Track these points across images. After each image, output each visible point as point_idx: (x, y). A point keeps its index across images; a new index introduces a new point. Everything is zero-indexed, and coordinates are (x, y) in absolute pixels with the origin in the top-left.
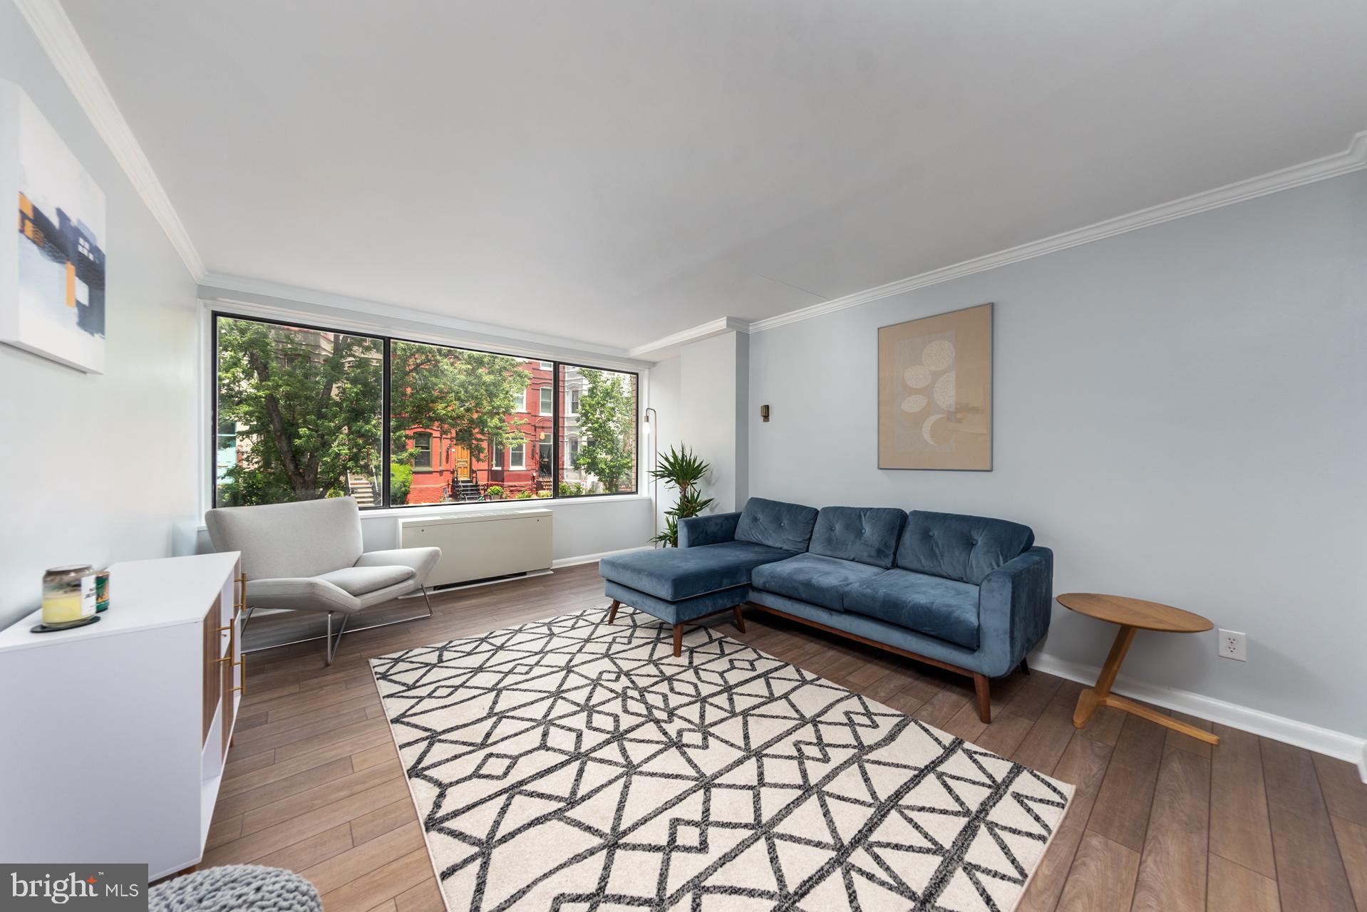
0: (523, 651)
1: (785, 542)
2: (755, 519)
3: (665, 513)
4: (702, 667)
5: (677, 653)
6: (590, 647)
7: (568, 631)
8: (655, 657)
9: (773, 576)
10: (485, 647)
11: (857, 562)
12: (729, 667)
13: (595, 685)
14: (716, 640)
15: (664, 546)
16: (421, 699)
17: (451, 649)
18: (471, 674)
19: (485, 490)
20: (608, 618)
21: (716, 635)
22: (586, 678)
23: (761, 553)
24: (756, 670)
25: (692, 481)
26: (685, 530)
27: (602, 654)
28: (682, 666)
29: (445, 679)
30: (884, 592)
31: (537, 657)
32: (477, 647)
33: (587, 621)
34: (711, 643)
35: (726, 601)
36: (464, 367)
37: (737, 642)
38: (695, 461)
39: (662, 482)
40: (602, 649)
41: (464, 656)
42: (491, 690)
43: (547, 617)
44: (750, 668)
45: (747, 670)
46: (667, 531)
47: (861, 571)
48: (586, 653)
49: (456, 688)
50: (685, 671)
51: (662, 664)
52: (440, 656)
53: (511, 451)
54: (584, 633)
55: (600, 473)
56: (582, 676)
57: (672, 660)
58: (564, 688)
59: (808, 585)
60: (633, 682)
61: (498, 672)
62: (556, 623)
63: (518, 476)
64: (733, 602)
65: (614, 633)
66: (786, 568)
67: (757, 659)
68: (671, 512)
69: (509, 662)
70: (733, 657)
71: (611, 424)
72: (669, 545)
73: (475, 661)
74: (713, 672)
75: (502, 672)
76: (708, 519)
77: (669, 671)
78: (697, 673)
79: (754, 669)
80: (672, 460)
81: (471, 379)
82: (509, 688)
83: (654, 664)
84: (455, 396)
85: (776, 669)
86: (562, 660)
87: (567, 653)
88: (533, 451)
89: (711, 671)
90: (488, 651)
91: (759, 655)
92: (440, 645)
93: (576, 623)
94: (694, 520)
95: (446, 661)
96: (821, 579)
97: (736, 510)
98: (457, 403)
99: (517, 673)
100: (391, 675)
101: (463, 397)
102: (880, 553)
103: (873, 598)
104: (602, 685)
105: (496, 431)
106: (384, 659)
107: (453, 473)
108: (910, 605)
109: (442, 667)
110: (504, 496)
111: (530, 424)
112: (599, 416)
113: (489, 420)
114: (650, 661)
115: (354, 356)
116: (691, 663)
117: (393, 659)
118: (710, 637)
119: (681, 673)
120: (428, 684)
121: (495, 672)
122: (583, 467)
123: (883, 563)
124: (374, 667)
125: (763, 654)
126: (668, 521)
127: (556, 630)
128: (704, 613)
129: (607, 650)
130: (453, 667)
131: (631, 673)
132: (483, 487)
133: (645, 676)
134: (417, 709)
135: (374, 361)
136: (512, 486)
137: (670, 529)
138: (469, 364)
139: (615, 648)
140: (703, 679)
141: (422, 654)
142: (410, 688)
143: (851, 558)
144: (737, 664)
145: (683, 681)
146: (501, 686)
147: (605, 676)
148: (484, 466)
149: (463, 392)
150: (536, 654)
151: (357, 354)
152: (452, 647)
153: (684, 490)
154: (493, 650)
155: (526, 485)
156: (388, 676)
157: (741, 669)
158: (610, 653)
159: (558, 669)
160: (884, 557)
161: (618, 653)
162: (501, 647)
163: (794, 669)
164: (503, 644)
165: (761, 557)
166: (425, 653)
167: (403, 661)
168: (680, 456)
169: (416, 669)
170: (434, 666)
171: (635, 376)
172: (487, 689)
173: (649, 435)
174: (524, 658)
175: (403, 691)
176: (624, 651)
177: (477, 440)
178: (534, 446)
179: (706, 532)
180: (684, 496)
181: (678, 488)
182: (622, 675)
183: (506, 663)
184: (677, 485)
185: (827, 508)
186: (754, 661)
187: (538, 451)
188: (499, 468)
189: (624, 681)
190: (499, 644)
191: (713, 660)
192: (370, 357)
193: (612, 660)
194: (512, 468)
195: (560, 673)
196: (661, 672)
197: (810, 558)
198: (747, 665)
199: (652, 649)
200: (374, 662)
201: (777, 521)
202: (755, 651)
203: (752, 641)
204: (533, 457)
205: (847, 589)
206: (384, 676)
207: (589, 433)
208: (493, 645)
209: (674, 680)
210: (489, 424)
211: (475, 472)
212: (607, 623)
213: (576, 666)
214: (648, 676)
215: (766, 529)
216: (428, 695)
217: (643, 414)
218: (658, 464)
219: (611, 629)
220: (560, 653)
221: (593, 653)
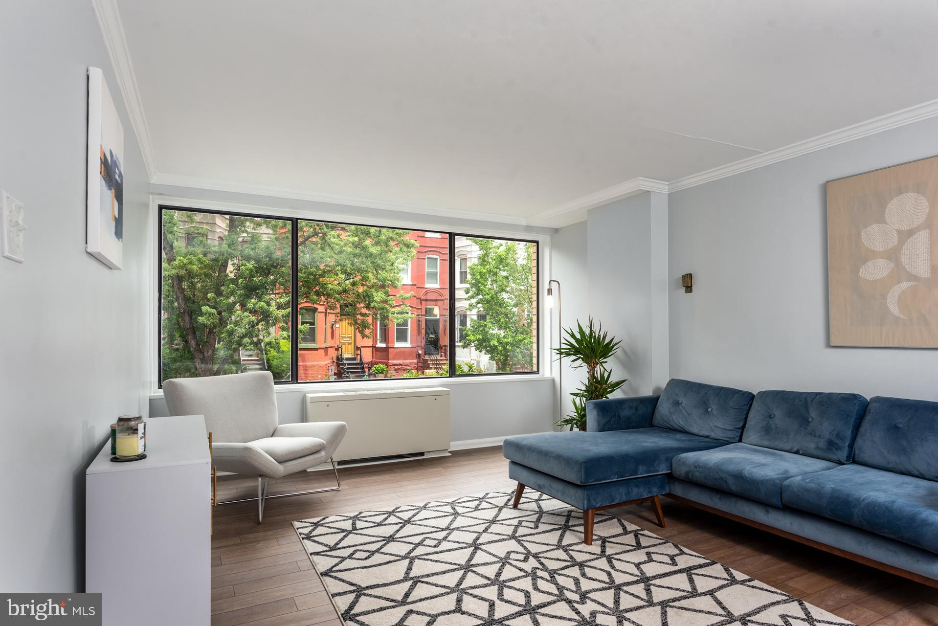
0: (430, 527)
1: (713, 430)
2: (677, 404)
3: (571, 394)
4: (616, 557)
5: (588, 541)
6: (494, 528)
7: (472, 511)
8: (564, 543)
9: (697, 466)
10: (392, 519)
11: (802, 454)
12: (646, 559)
13: (503, 563)
14: (631, 532)
15: (571, 429)
16: (343, 559)
17: (362, 519)
18: (384, 542)
19: (370, 369)
20: (512, 502)
21: (631, 527)
22: (494, 556)
23: (683, 441)
24: (677, 565)
25: (602, 360)
26: (595, 412)
27: (508, 535)
28: (594, 554)
29: (361, 545)
30: (832, 488)
31: (444, 533)
32: (386, 519)
33: (490, 503)
34: (626, 534)
35: (642, 490)
36: (351, 239)
37: (655, 536)
38: (604, 338)
39: (567, 360)
40: (509, 531)
41: (375, 526)
42: (404, 558)
43: (449, 496)
44: (670, 562)
45: (667, 563)
46: (574, 415)
47: (807, 465)
48: (492, 533)
49: (373, 553)
50: (597, 559)
51: (572, 550)
52: (354, 524)
53: (395, 327)
54: (490, 514)
55: (492, 351)
56: (490, 554)
57: (582, 547)
58: (473, 562)
59: (739, 477)
60: (542, 564)
61: (408, 543)
62: (459, 503)
63: (402, 354)
64: (650, 492)
65: (519, 517)
66: (714, 457)
67: (678, 555)
68: (579, 394)
69: (417, 535)
70: (651, 550)
71: (504, 295)
72: (576, 430)
73: (386, 531)
74: (628, 562)
75: (412, 543)
76: (620, 402)
77: (579, 557)
78: (610, 561)
79: (674, 563)
80: (578, 336)
81: (358, 251)
82: (421, 557)
83: (563, 549)
84: (341, 270)
85: (701, 566)
86: (469, 538)
87: (473, 532)
88: (419, 326)
89: (626, 562)
90: (397, 524)
91: (681, 550)
92: (352, 515)
93: (479, 505)
94: (604, 402)
95: (360, 529)
96: (755, 470)
97: (653, 393)
98: (343, 276)
99: (427, 546)
100: (314, 536)
101: (349, 270)
102: (831, 445)
103: (819, 493)
104: (511, 564)
105: (381, 305)
106: (305, 522)
107: (337, 349)
108: (867, 501)
109: (357, 534)
110: (389, 375)
111: (415, 296)
112: (490, 286)
113: (375, 294)
114: (559, 546)
115: (247, 232)
116: (603, 551)
117: (312, 523)
118: (624, 528)
119: (593, 560)
120: (347, 547)
121: (405, 542)
122: (473, 345)
123: (835, 457)
124: (298, 529)
125: (685, 550)
126: (575, 404)
127: (460, 510)
128: (617, 501)
129: (513, 532)
130: (366, 535)
131: (540, 555)
132: (367, 365)
133: (554, 559)
134: (341, 566)
135: (264, 236)
136: (396, 365)
137: (577, 412)
138: (356, 236)
139: (521, 531)
140: (617, 568)
141: (337, 521)
142: (332, 549)
143: (795, 449)
144: (654, 557)
145: (595, 568)
146: (413, 554)
147: (513, 556)
148: (369, 342)
149: (349, 265)
150: (443, 530)
151: (249, 230)
152: (363, 517)
153: (592, 369)
154: (401, 523)
155: (411, 363)
156: (311, 537)
157: (660, 562)
158: (517, 535)
159: (466, 545)
160: (837, 449)
161: (524, 536)
162: (409, 521)
163: (722, 568)
164: (410, 519)
165: (682, 445)
166: (341, 521)
167: (321, 525)
168: (587, 332)
169: (335, 533)
170: (350, 532)
171: (535, 244)
172: (400, 556)
173: (551, 309)
174: (432, 532)
175: (326, 551)
176: (531, 535)
177: (363, 315)
178: (419, 321)
179: (619, 416)
180: (593, 377)
181: (585, 368)
182: (531, 557)
183: (415, 535)
184: (584, 364)
185: (766, 391)
186: (675, 556)
187: (423, 326)
188: (384, 345)
189: (532, 563)
190: (406, 518)
191: (628, 551)
192: (261, 232)
193: (519, 542)
194: (398, 345)
195: (468, 549)
196: (571, 557)
197: (742, 448)
198: (667, 560)
199: (561, 535)
200: (297, 524)
201: (704, 405)
202: (676, 546)
203: (672, 536)
204: (419, 332)
205: (786, 482)
206: (308, 537)
207: (479, 305)
208: (401, 519)
209: (586, 566)
210: (375, 298)
211: (358, 349)
212: (511, 507)
213: (483, 544)
214: (558, 559)
215: (689, 415)
216: (349, 556)
217: (545, 286)
218: (563, 341)
219: (515, 513)
220: (466, 531)
221: (499, 534)
